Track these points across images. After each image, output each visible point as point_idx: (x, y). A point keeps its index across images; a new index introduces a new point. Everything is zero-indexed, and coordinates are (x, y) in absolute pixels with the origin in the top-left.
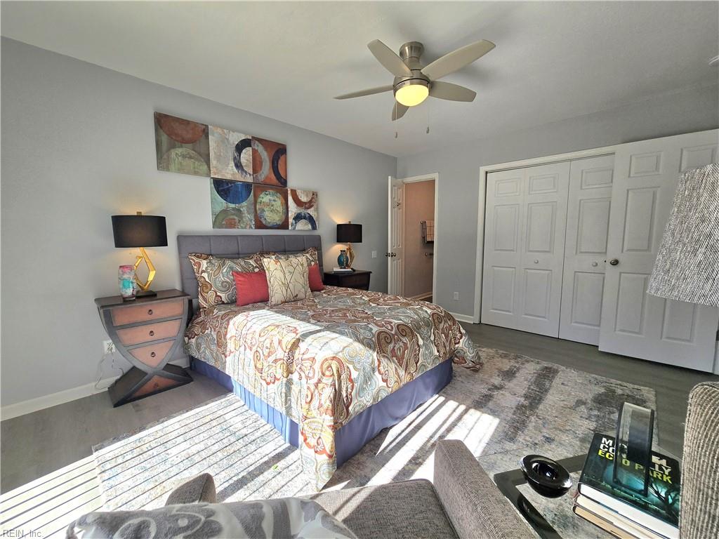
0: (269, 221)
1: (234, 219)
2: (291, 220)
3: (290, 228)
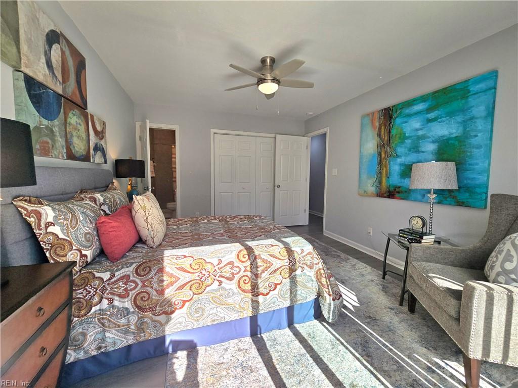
0: (77, 150)
1: (48, 143)
2: (92, 151)
3: (91, 161)
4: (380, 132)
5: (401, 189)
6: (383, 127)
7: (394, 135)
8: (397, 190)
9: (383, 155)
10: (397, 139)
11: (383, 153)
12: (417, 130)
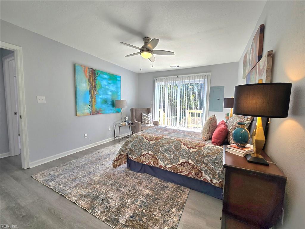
4: (90, 80)
5: (102, 109)
6: (91, 78)
7: (97, 84)
8: (100, 110)
9: (93, 93)
10: (99, 86)
11: (92, 92)
12: (106, 85)
